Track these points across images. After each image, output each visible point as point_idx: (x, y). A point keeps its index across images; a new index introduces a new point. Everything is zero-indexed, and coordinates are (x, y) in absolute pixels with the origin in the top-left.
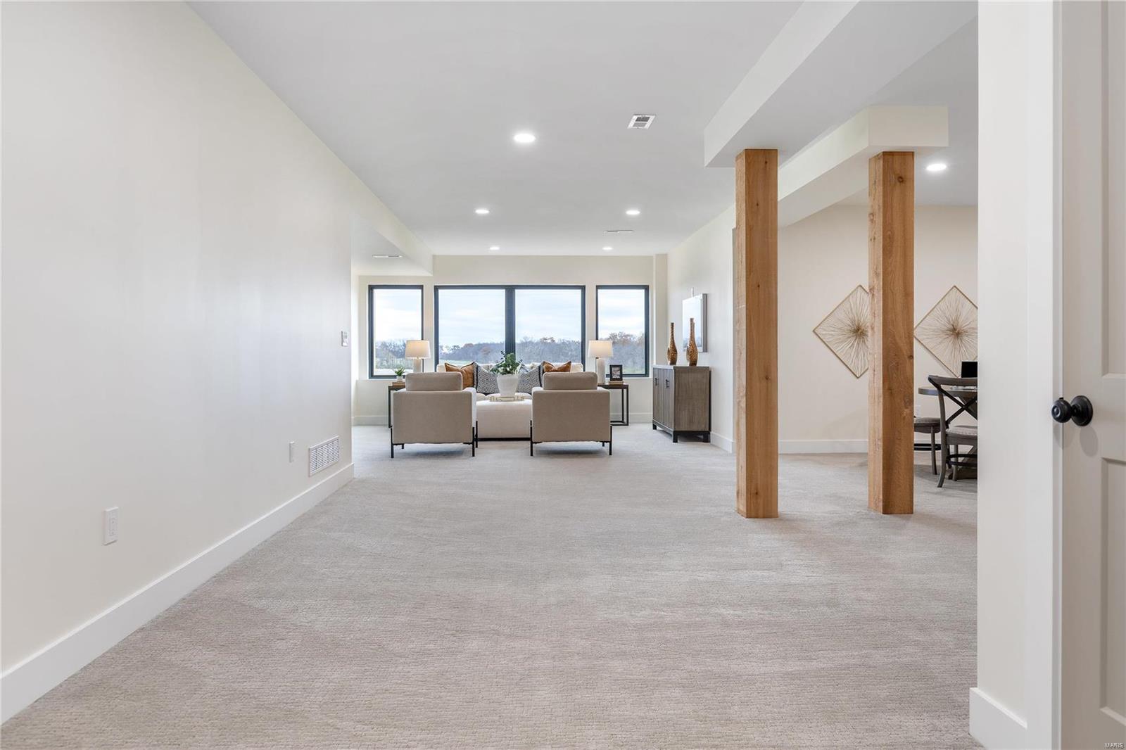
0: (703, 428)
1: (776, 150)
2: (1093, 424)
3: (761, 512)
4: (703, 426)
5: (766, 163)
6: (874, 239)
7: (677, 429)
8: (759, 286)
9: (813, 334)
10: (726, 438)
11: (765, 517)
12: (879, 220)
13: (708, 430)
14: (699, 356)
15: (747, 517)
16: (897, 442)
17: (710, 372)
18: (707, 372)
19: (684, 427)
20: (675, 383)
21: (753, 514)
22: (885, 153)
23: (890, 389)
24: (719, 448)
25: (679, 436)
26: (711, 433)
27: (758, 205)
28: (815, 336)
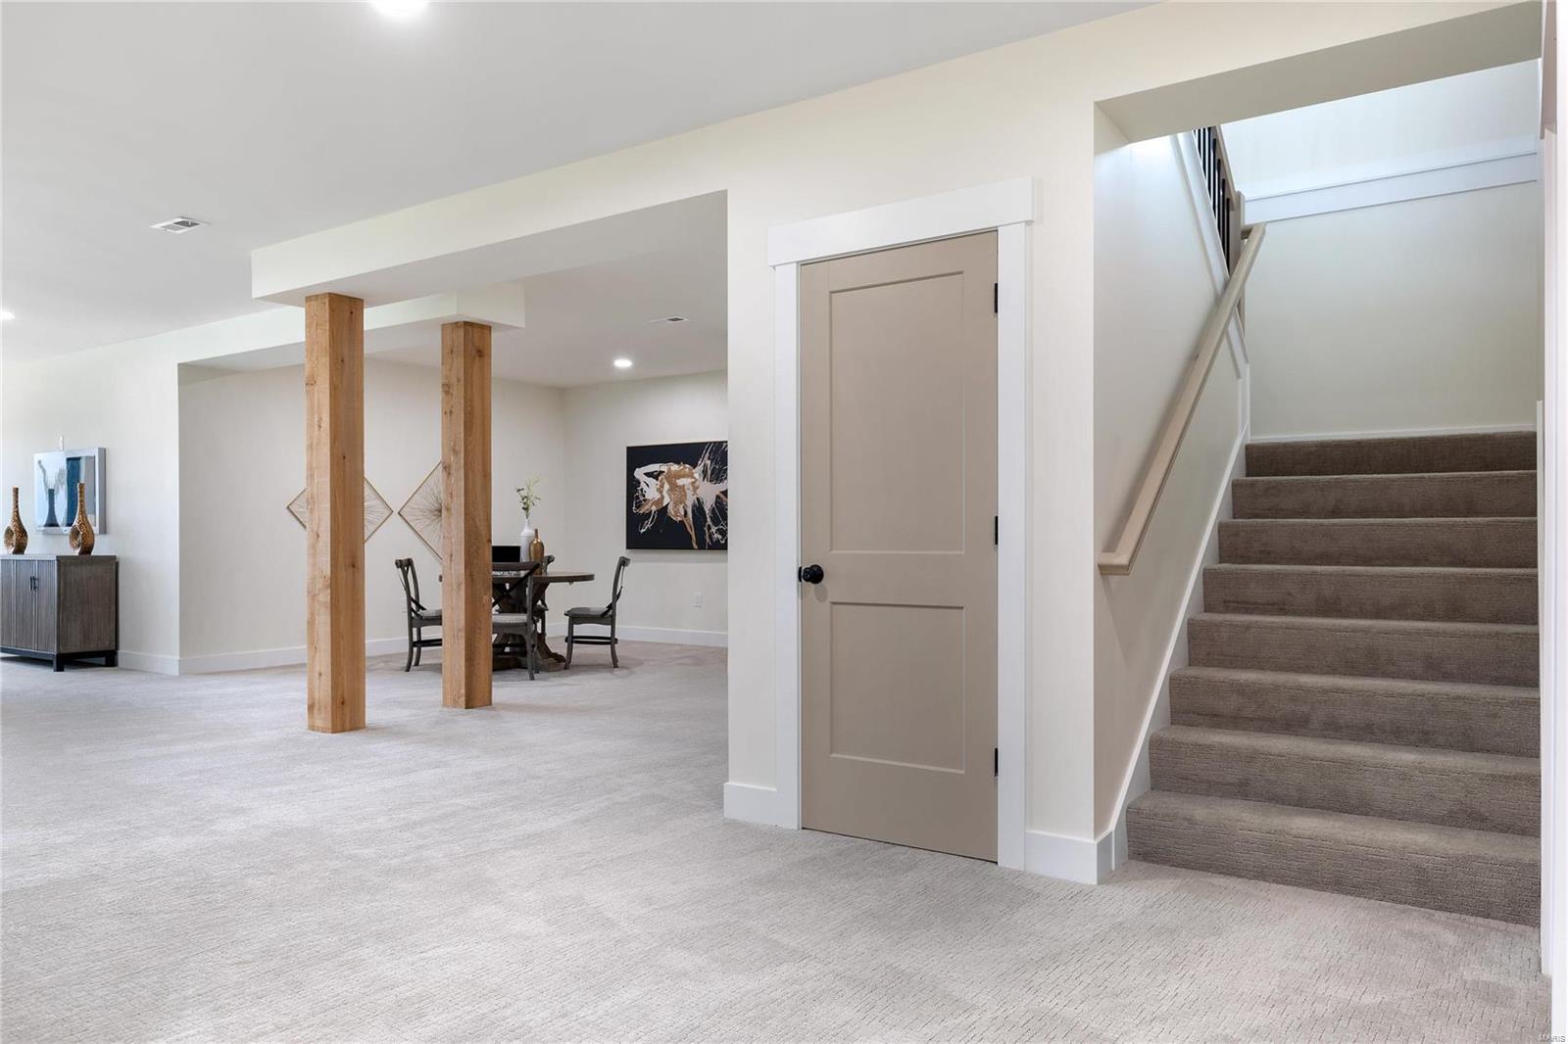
0: (106, 645)
1: (362, 300)
2: (824, 582)
3: (347, 725)
4: (107, 643)
5: (352, 313)
6: (451, 412)
7: (63, 651)
8: (344, 457)
9: (287, 511)
10: (160, 656)
11: (351, 730)
12: (458, 391)
13: (114, 648)
14: (96, 539)
15: (333, 733)
16: (478, 631)
17: (117, 564)
18: (112, 563)
19: (74, 646)
20: (59, 583)
21: (339, 728)
22: (466, 324)
23: (471, 575)
24: (144, 672)
25: (65, 661)
26: (119, 652)
27: (342, 361)
28: (289, 514)
